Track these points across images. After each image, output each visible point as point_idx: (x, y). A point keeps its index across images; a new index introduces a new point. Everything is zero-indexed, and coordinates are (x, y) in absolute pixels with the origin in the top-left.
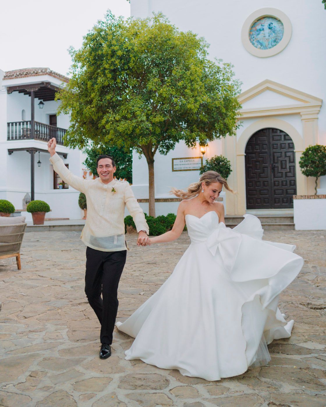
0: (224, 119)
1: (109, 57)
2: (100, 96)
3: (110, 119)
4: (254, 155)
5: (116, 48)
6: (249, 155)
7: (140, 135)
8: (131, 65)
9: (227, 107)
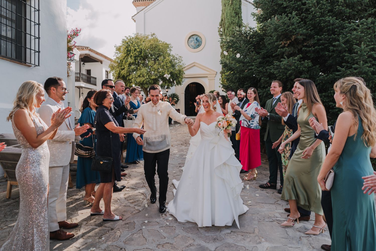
0: (178, 79)
1: (133, 51)
2: (128, 67)
3: (133, 76)
5: (137, 48)
7: (145, 84)
8: (142, 55)
9: (179, 74)
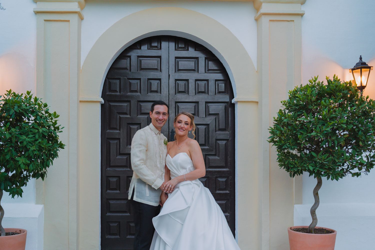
4: (125, 104)
6: (112, 104)
